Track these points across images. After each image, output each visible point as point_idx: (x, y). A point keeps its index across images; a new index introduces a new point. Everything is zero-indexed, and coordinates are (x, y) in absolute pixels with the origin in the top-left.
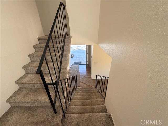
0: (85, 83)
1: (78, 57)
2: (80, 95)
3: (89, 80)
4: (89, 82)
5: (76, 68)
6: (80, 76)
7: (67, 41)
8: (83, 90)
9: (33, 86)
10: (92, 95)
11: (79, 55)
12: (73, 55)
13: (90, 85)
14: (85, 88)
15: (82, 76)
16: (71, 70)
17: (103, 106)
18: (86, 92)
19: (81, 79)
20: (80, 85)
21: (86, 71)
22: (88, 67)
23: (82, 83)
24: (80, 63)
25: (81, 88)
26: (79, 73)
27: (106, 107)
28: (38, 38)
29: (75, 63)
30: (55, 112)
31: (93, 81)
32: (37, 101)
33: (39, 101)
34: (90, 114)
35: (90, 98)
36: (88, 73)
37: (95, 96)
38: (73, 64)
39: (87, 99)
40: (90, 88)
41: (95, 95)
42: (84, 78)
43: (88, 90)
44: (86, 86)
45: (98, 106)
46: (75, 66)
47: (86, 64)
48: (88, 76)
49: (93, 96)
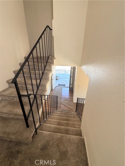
0: (66, 105)
1: (63, 79)
2: (59, 116)
3: (71, 103)
4: (70, 105)
5: (59, 90)
6: (62, 98)
7: (50, 61)
8: (62, 112)
9: (13, 99)
10: (70, 117)
11: (64, 78)
12: (58, 77)
13: (71, 108)
14: (65, 110)
15: (64, 98)
16: (54, 91)
17: (79, 129)
18: (65, 114)
19: (62, 101)
20: (61, 107)
21: (68, 94)
22: (71, 91)
23: (63, 105)
24: (64, 85)
25: (60, 110)
26: (61, 95)
27: (81, 130)
28: (24, 57)
29: (59, 85)
30: (28, 126)
31: (74, 104)
32: (13, 113)
33: (15, 113)
34: (62, 134)
35: (67, 120)
36: (70, 96)
37: (73, 119)
38: (57, 86)
39: (64, 120)
40: (71, 111)
41: (74, 117)
42: (65, 100)
43: (67, 112)
44: (66, 108)
45: (73, 128)
46: (59, 88)
47: (70, 87)
48: (70, 99)
49: (70, 119)
